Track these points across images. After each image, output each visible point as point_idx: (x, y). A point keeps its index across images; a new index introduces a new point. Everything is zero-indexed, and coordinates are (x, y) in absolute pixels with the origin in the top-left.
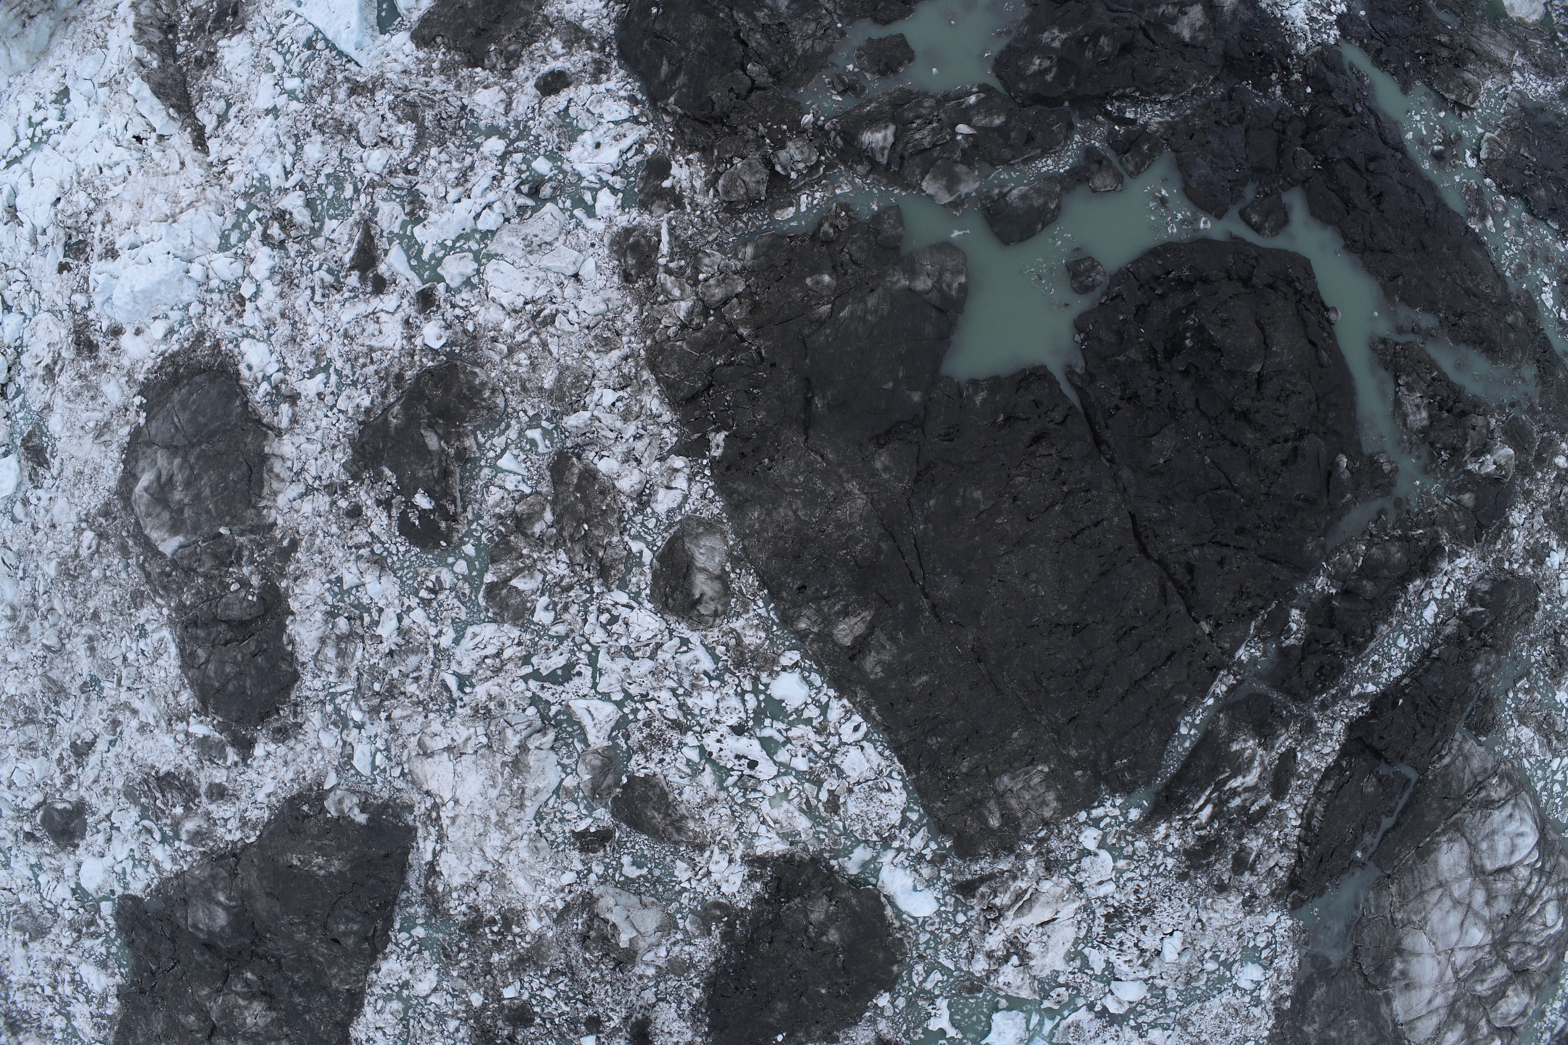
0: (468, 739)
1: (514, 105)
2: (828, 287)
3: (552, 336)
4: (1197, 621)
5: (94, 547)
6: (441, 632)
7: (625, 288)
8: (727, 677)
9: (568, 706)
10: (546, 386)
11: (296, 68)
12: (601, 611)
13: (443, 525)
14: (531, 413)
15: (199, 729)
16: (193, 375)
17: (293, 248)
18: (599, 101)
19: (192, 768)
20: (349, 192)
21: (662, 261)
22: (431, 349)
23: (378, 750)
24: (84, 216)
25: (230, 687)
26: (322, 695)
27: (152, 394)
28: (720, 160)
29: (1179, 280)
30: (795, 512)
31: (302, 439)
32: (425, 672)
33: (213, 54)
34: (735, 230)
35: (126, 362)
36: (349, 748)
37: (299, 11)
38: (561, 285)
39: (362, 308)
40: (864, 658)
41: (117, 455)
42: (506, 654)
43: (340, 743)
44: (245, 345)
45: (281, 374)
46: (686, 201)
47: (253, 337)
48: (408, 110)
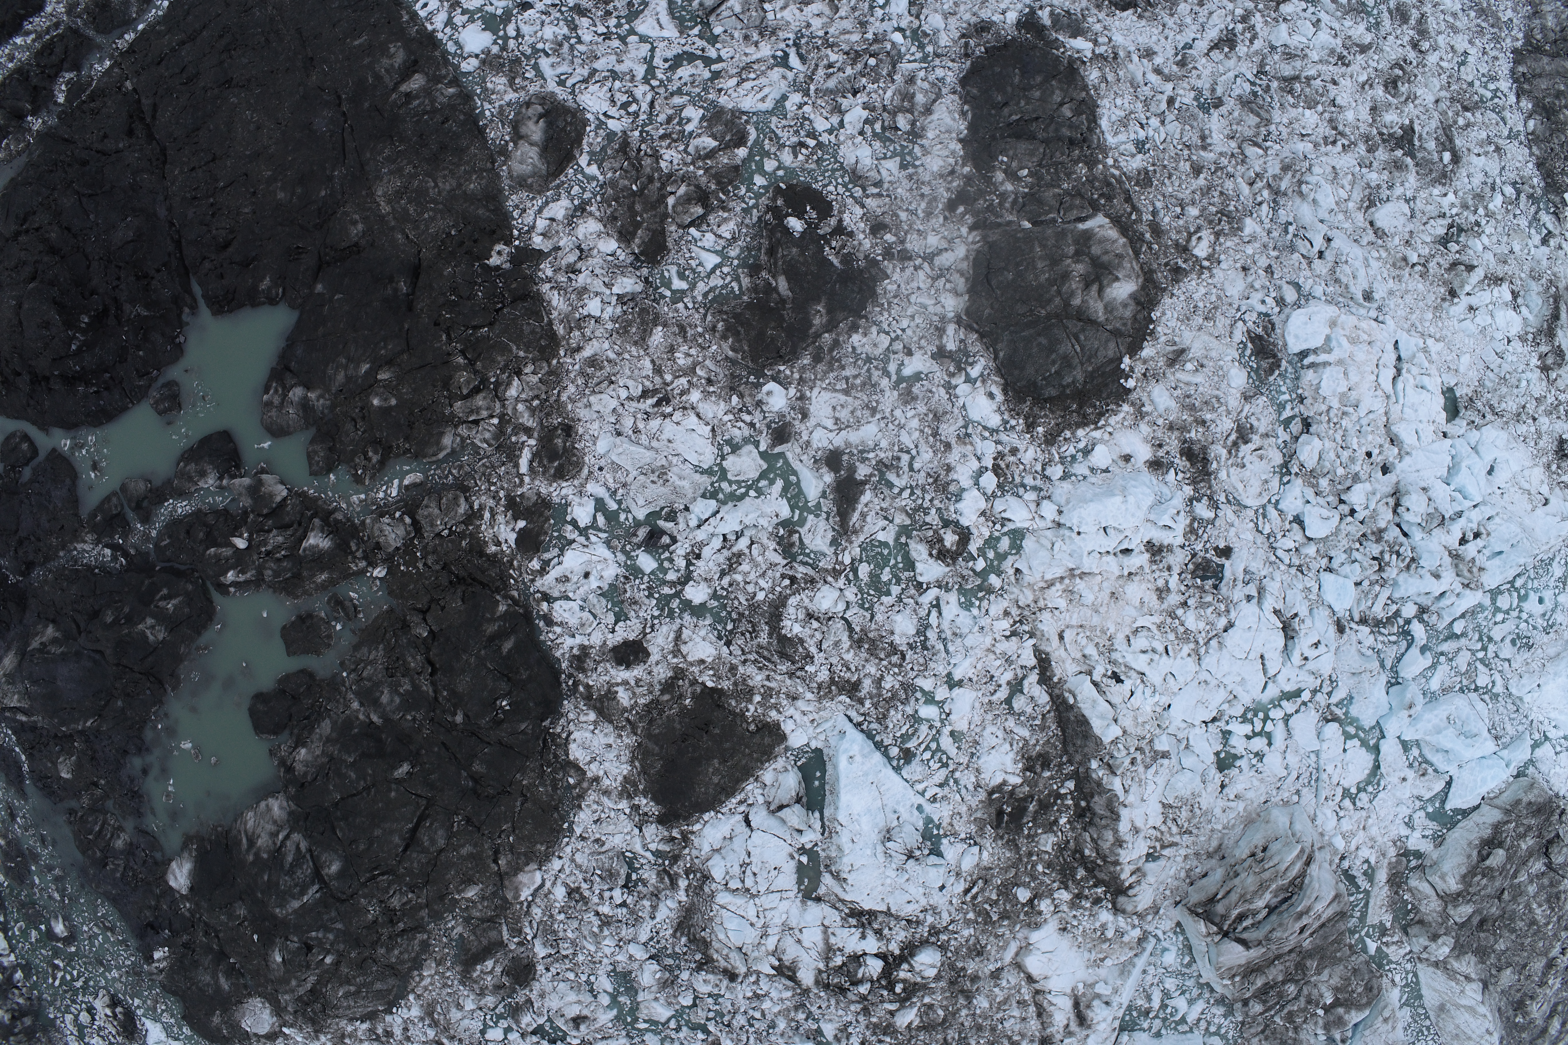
0: (783, 8)
1: (672, 635)
2: (377, 395)
3: (647, 377)
4: (134, 90)
5: (1194, 238)
6: (800, 107)
7: (573, 420)
8: (529, 51)
9: (681, 33)
10: (660, 328)
11: (924, 729)
12: (636, 114)
13: (780, 202)
14: (680, 305)
15: (1081, 44)
16: (1058, 397)
17: (933, 518)
18: (583, 625)
19: (1094, 11)
20: (864, 570)
21: (532, 442)
22: (780, 383)
23: (881, 7)
24: (1190, 602)
25: (1039, 79)
26: (937, 62)
27: (1114, 388)
28: (462, 535)
29: (88, 384)
30: (436, 185)
31: (931, 309)
32: (821, 72)
33: (1026, 769)
34: (461, 467)
35: (1144, 428)
36: (913, 12)
37: (920, 800)
38: (636, 431)
39: (854, 437)
40: (405, 62)
41: (1159, 329)
42: (733, 82)
43: (922, 17)
44: (995, 421)
45: (954, 382)
46: (503, 502)
47: (985, 428)
48: (791, 651)
